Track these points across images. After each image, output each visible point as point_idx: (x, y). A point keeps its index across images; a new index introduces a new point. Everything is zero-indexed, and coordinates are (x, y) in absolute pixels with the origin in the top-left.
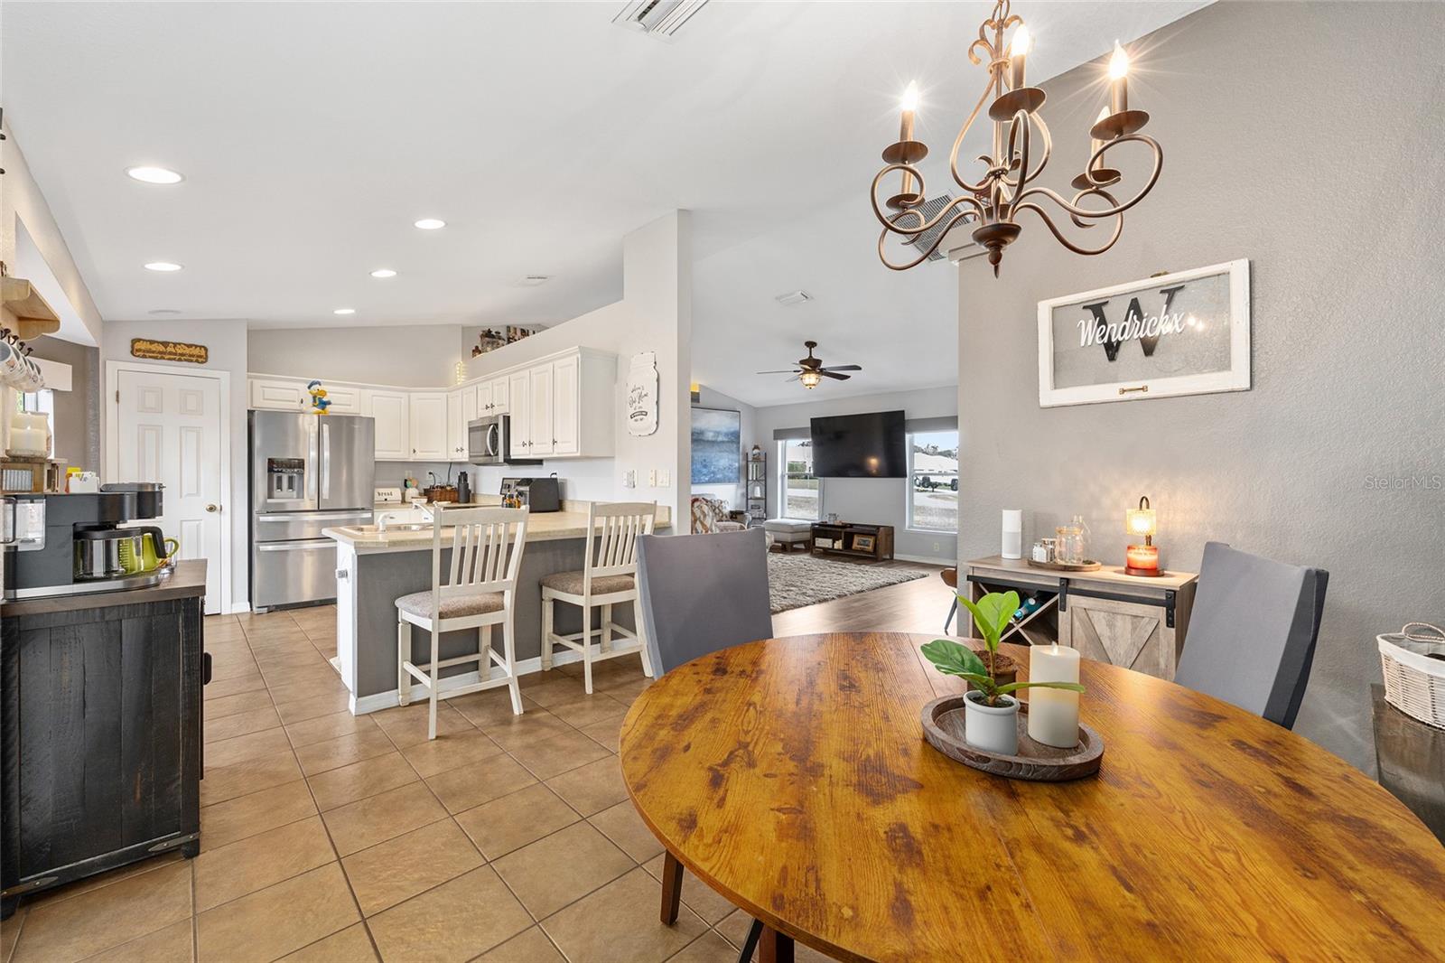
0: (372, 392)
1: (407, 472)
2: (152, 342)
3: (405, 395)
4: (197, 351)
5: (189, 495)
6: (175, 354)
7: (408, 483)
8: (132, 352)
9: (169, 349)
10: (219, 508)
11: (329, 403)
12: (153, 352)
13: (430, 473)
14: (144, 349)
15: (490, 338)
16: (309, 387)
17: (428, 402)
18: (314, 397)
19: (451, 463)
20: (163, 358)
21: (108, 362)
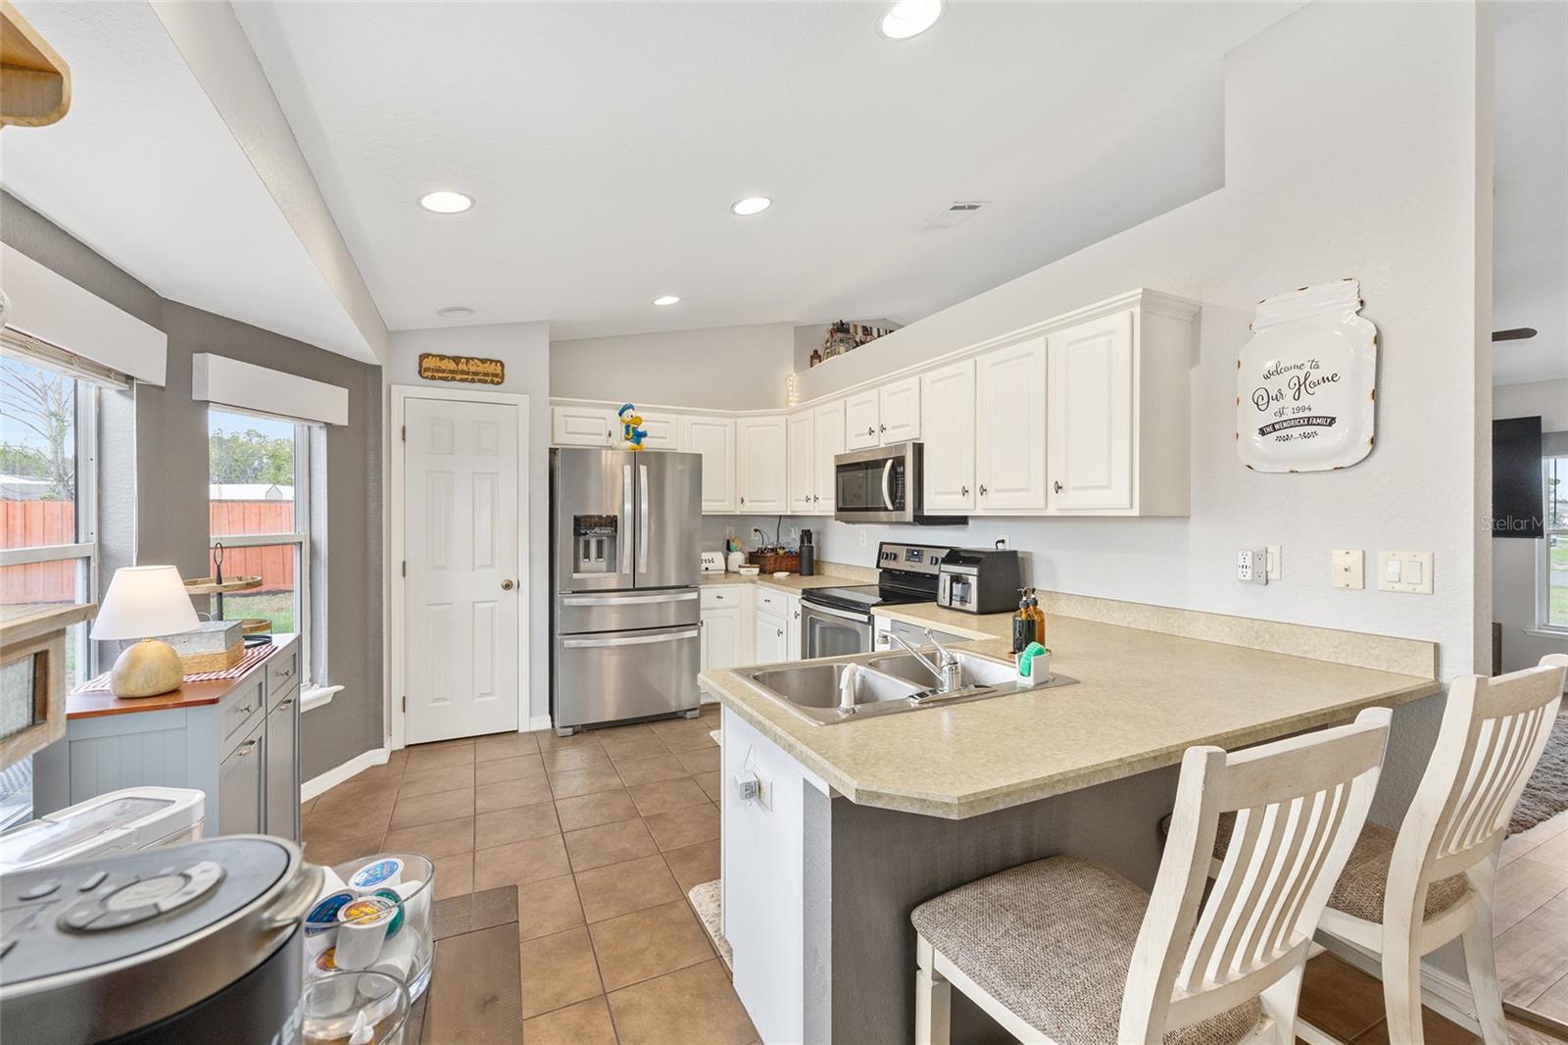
0: (696, 419)
1: (728, 528)
2: (442, 357)
3: (731, 422)
4: (491, 368)
5: (481, 567)
6: (468, 373)
7: (733, 545)
8: (420, 372)
9: (462, 366)
10: (515, 584)
11: (644, 435)
12: (444, 371)
13: (756, 530)
14: (438, 369)
15: (845, 334)
16: (620, 414)
17: (761, 430)
18: (627, 427)
19: (781, 516)
20: (453, 379)
21: (394, 387)
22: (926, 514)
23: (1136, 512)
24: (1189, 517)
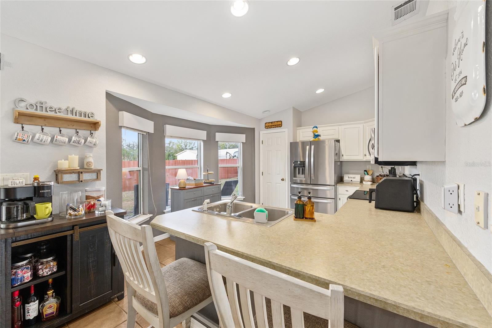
2: (269, 123)
3: (361, 126)
4: (279, 123)
5: (278, 174)
6: (274, 126)
7: (366, 173)
8: (265, 127)
11: (320, 135)
13: (381, 167)
14: (269, 126)
16: (312, 129)
18: (314, 134)
20: (271, 128)
21: (261, 132)
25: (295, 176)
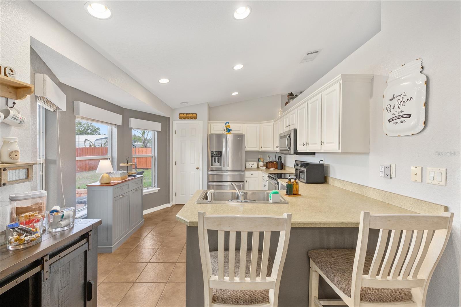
0: (248, 125)
1: (260, 155)
2: (184, 114)
3: (258, 125)
4: (194, 115)
5: (192, 163)
6: (189, 117)
7: (260, 160)
8: (179, 118)
9: (188, 116)
10: (199, 168)
11: (231, 130)
12: (184, 117)
13: (268, 156)
14: (184, 116)
15: (291, 96)
16: (225, 125)
17: (268, 127)
18: (226, 128)
19: (276, 152)
20: (186, 119)
21: (174, 121)
22: (298, 151)
23: (340, 151)
24: (369, 153)
25: (212, 165)
